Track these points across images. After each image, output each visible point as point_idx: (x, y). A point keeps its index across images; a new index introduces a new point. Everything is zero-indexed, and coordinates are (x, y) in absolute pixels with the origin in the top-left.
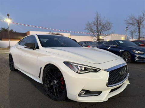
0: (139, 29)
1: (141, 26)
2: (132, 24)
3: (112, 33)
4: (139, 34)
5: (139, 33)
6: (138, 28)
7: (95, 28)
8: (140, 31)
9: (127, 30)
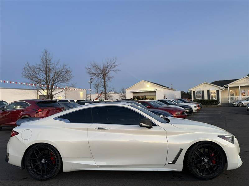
0: (105, 81)
1: (106, 78)
2: (95, 74)
3: (72, 87)
4: (105, 89)
5: (105, 87)
6: (103, 80)
7: (42, 76)
8: (106, 85)
9: (92, 82)
